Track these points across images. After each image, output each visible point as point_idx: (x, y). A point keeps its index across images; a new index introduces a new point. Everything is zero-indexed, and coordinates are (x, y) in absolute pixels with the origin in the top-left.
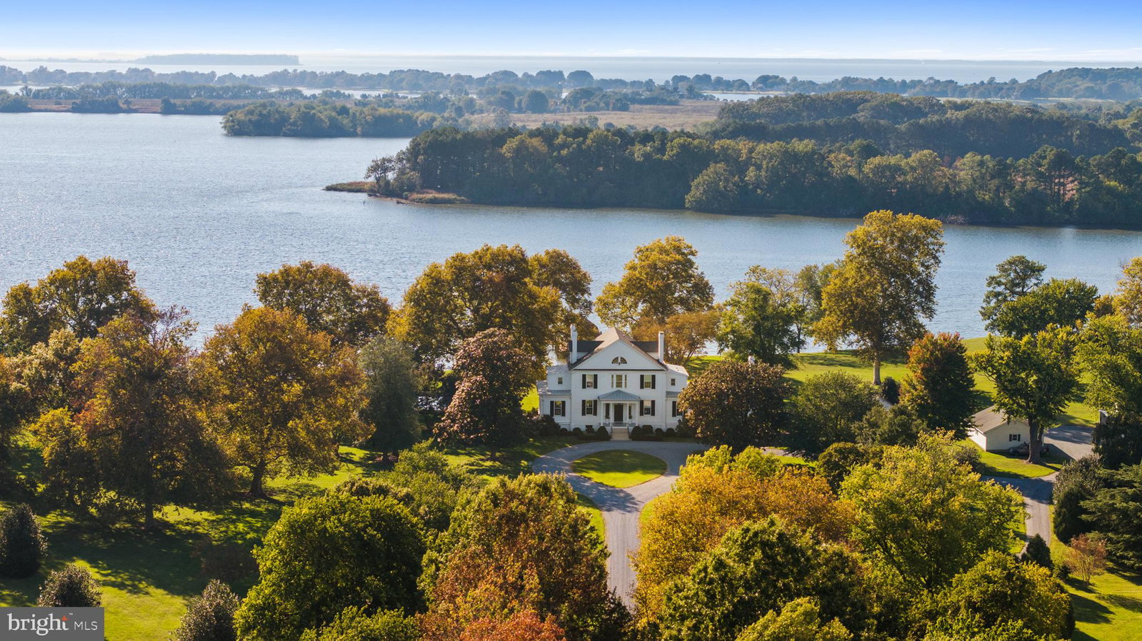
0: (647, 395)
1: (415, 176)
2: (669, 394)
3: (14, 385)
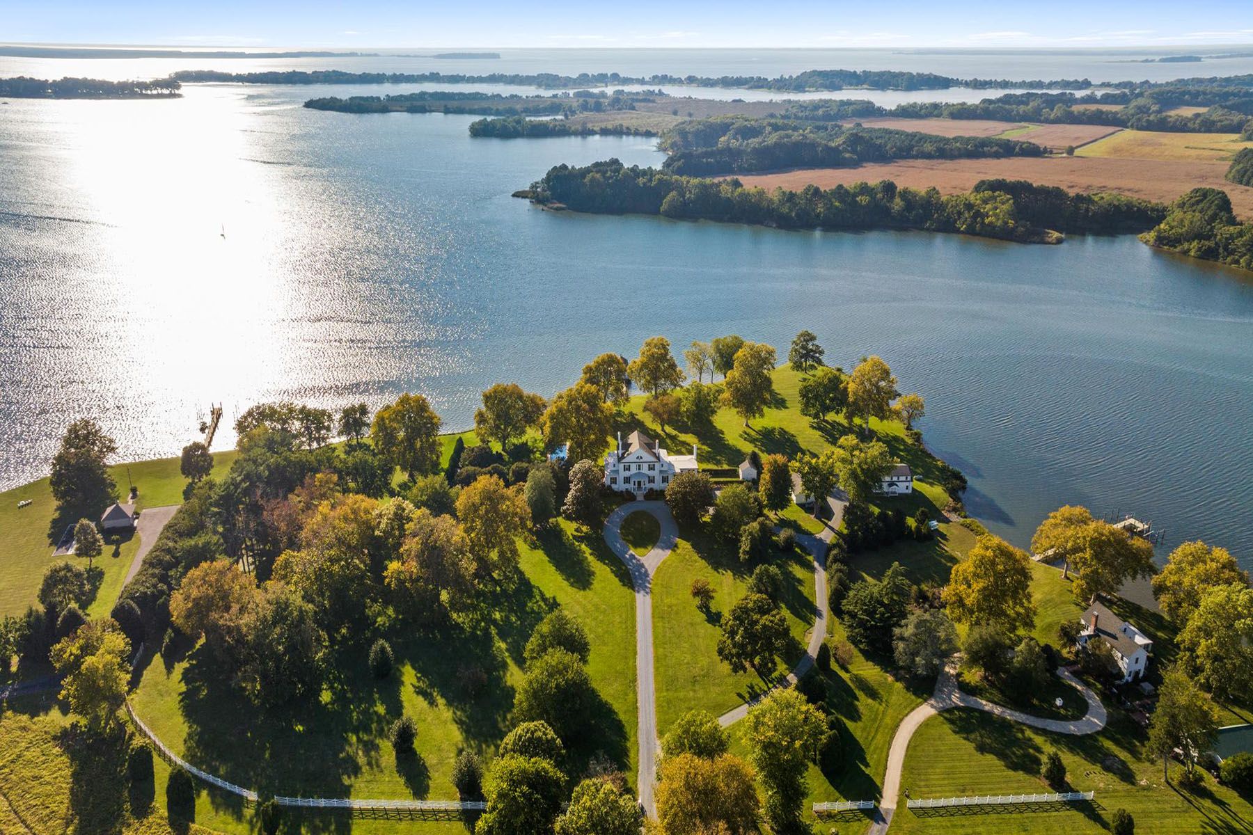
0: (651, 473)
2: (661, 472)
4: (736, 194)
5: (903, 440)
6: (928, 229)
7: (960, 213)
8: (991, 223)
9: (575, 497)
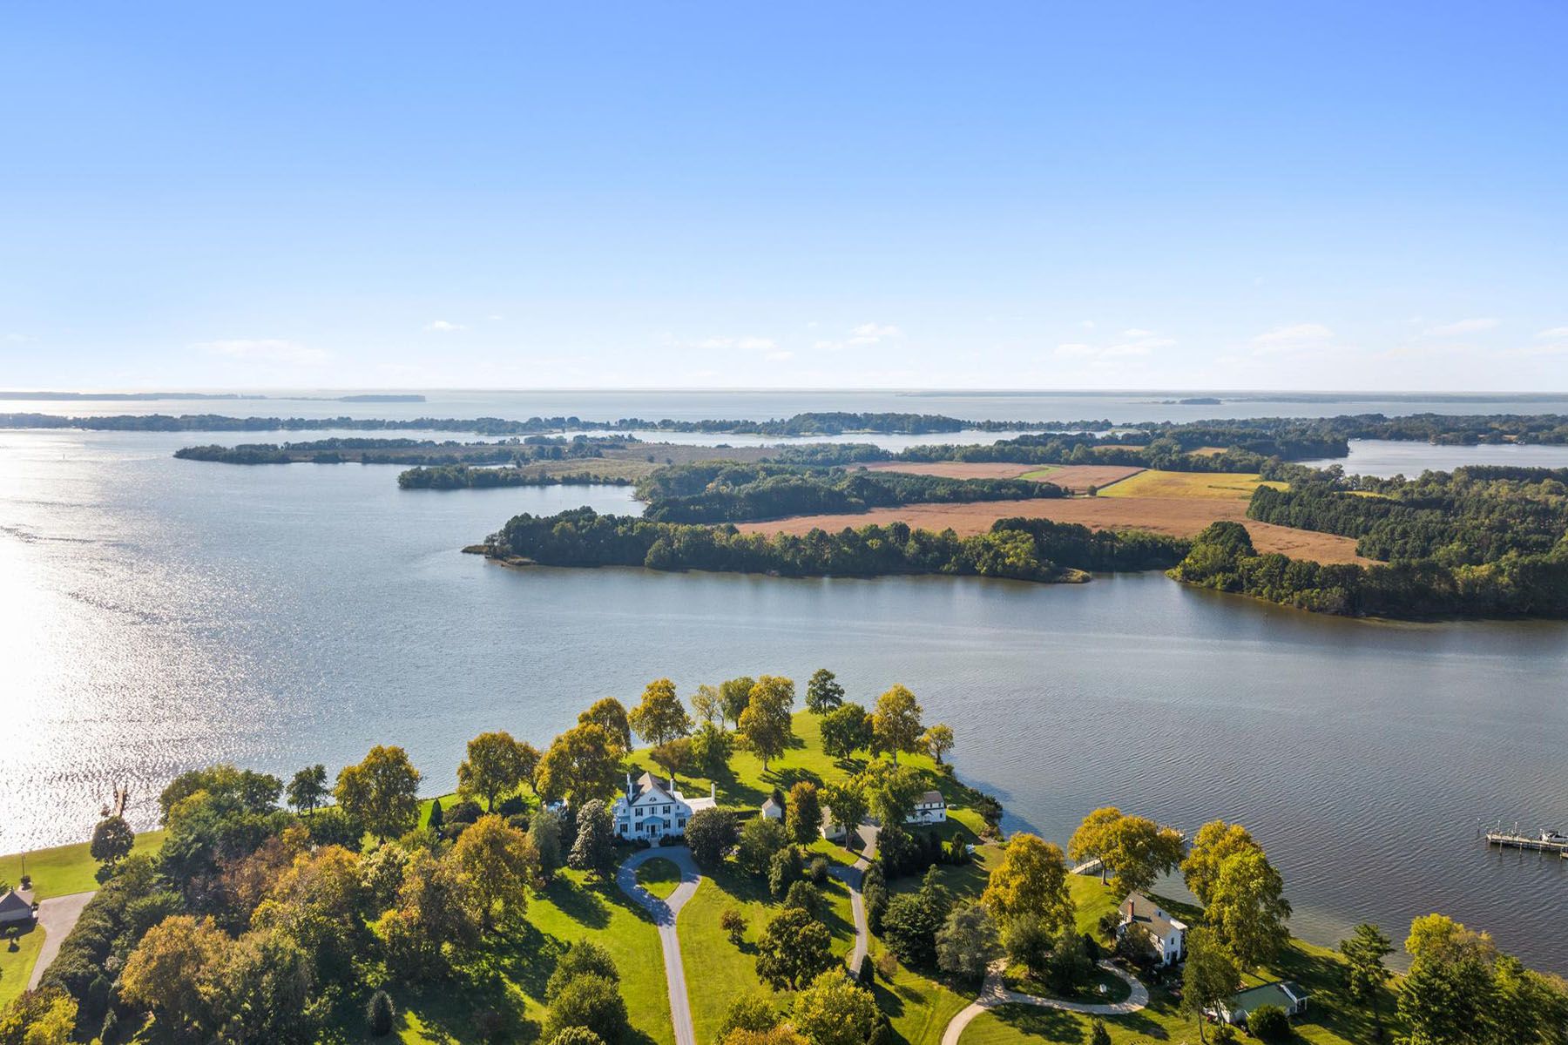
0: (666, 817)
1: (509, 546)
2: (677, 815)
4: (732, 541)
5: (933, 773)
6: (946, 573)
7: (979, 555)
8: (1012, 563)
9: (585, 843)
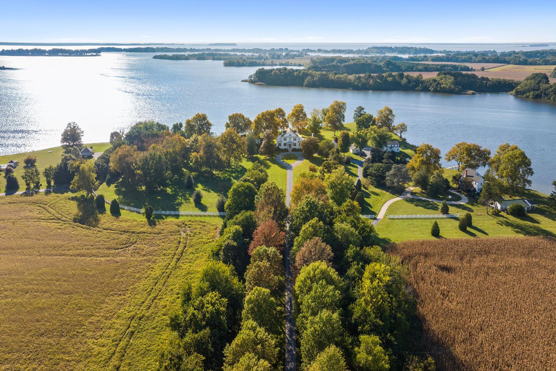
0: (295, 142)
1: (257, 79)
2: (299, 142)
3: (187, 146)
5: (398, 140)
7: (431, 84)
8: (444, 87)
9: (264, 145)
